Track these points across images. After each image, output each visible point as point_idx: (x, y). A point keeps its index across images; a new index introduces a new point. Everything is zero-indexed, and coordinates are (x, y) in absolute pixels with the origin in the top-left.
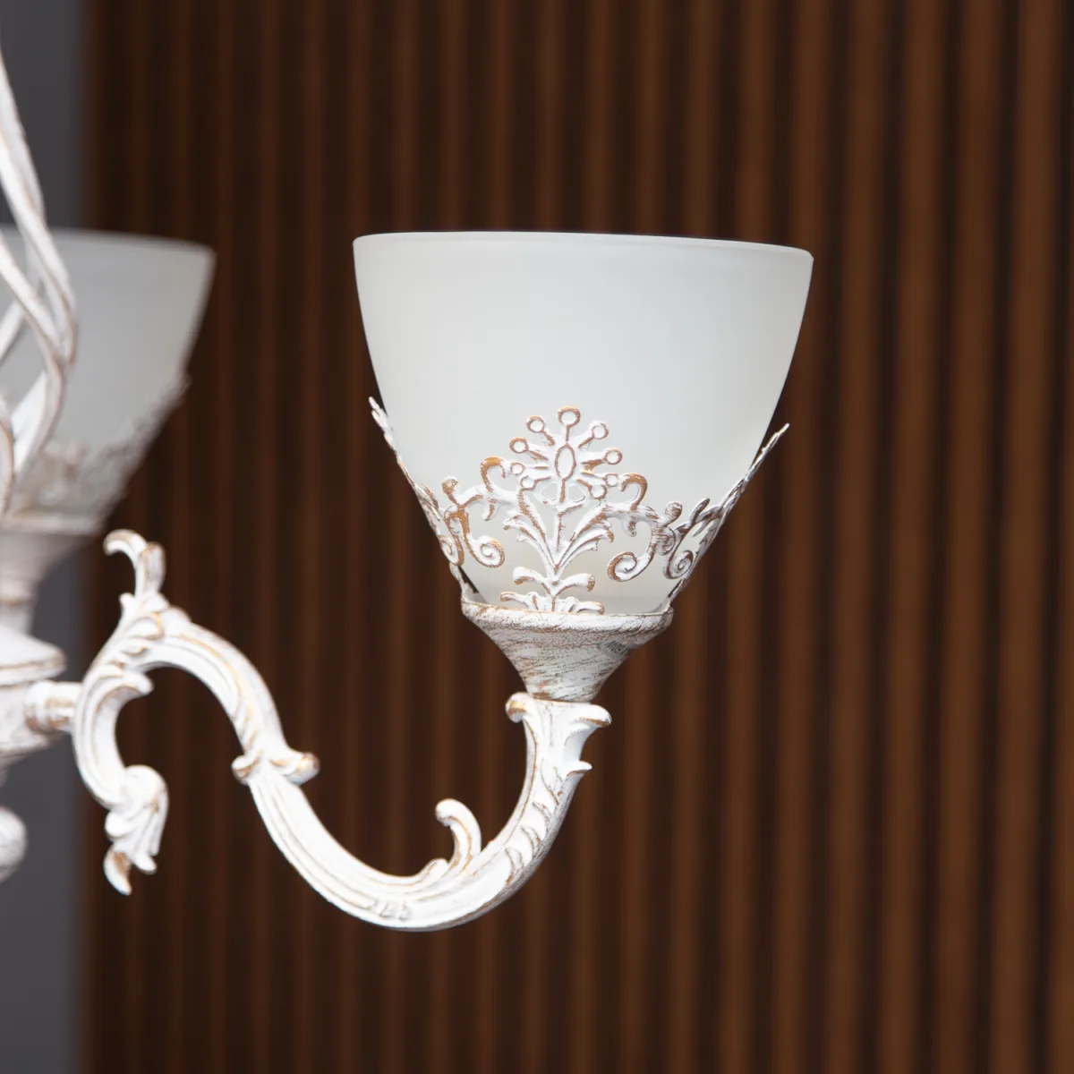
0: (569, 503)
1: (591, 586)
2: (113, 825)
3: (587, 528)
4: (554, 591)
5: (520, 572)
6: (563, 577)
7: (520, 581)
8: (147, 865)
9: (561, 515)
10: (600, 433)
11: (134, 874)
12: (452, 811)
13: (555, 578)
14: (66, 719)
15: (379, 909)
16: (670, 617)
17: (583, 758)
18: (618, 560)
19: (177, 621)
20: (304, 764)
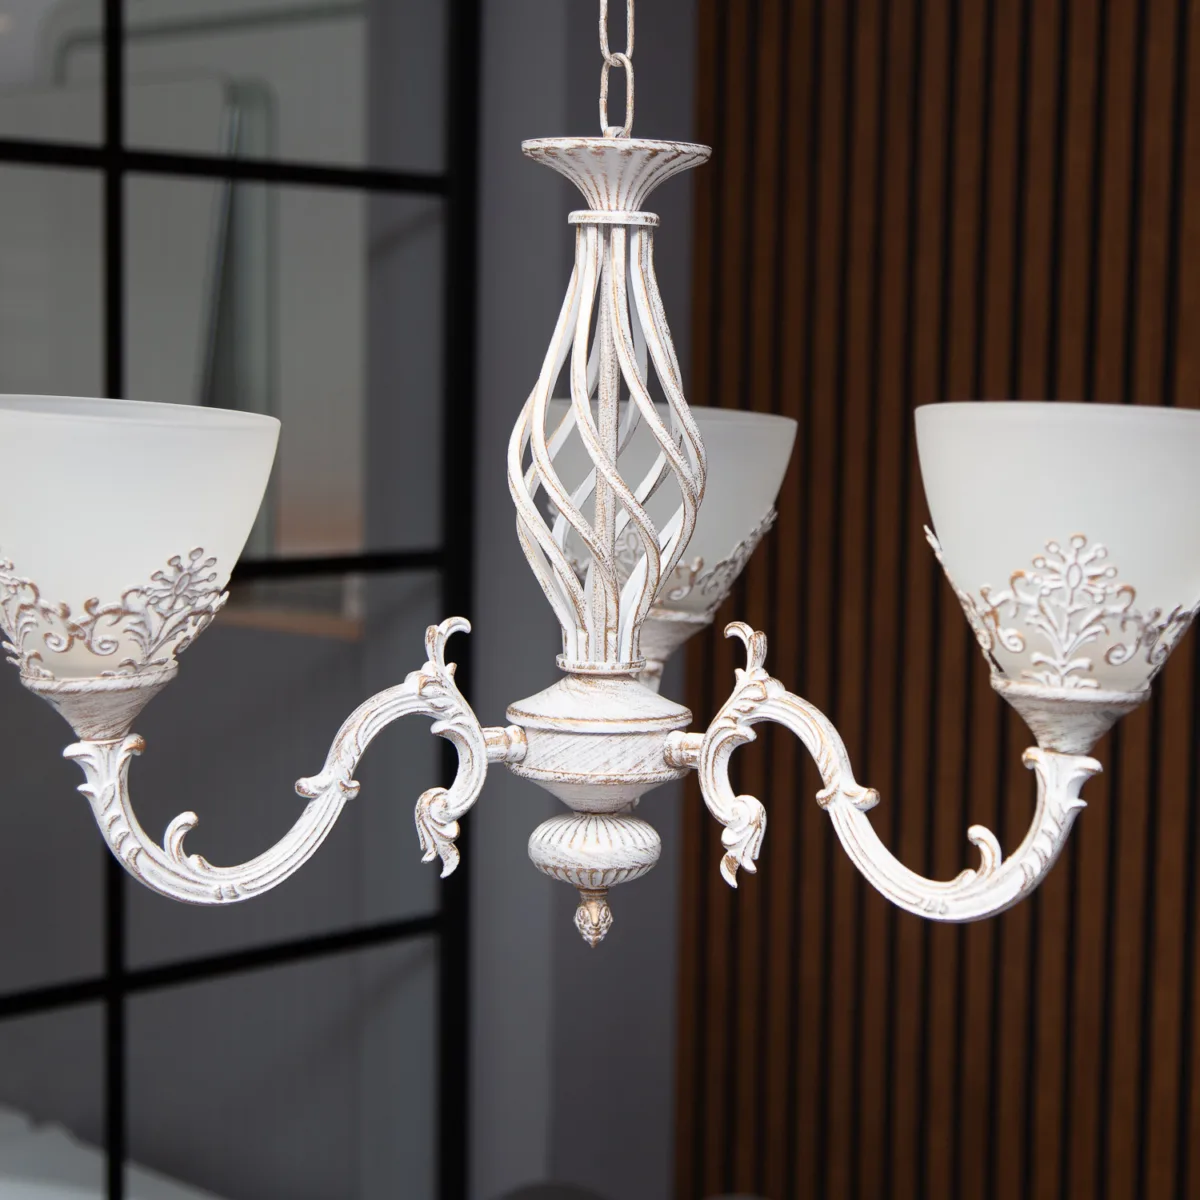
0: (1077, 606)
1: (1091, 668)
2: (727, 837)
3: (1089, 625)
4: (1063, 671)
5: (1037, 656)
6: (1070, 660)
7: (1038, 663)
8: (751, 867)
9: (1070, 615)
10: (1101, 554)
11: (741, 873)
12: (979, 834)
13: (1063, 662)
14: (694, 757)
15: (924, 906)
16: (1149, 694)
17: (1081, 796)
18: (1112, 649)
19: (776, 689)
20: (868, 796)
